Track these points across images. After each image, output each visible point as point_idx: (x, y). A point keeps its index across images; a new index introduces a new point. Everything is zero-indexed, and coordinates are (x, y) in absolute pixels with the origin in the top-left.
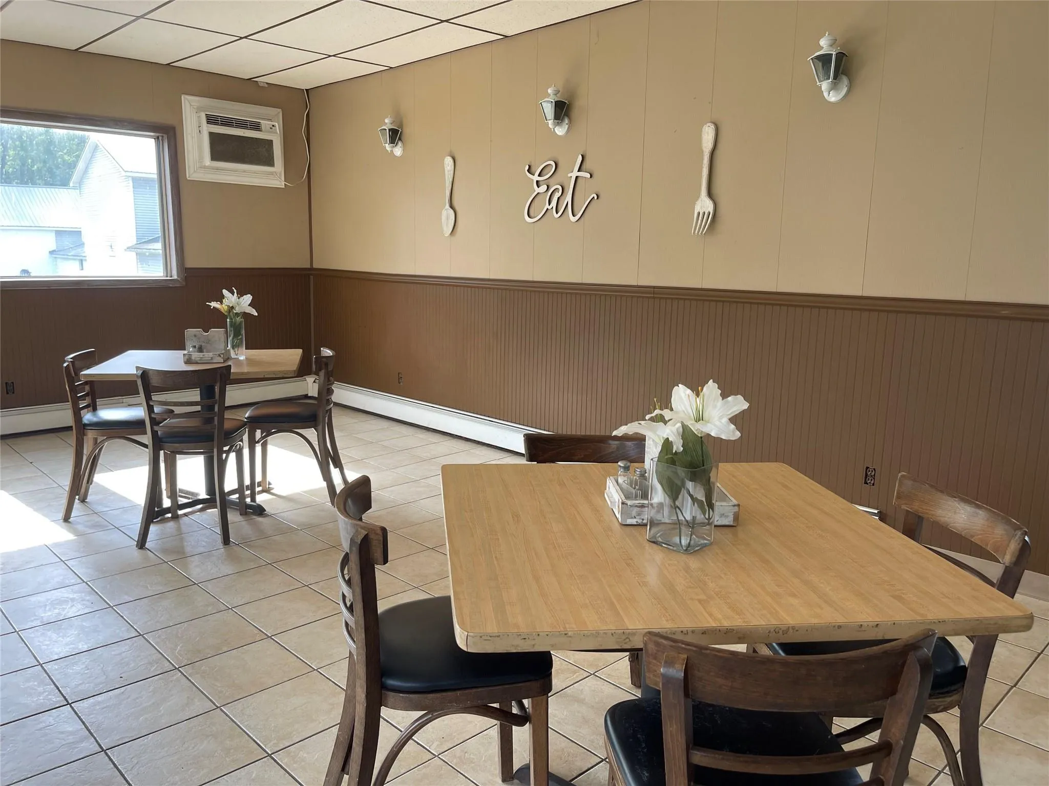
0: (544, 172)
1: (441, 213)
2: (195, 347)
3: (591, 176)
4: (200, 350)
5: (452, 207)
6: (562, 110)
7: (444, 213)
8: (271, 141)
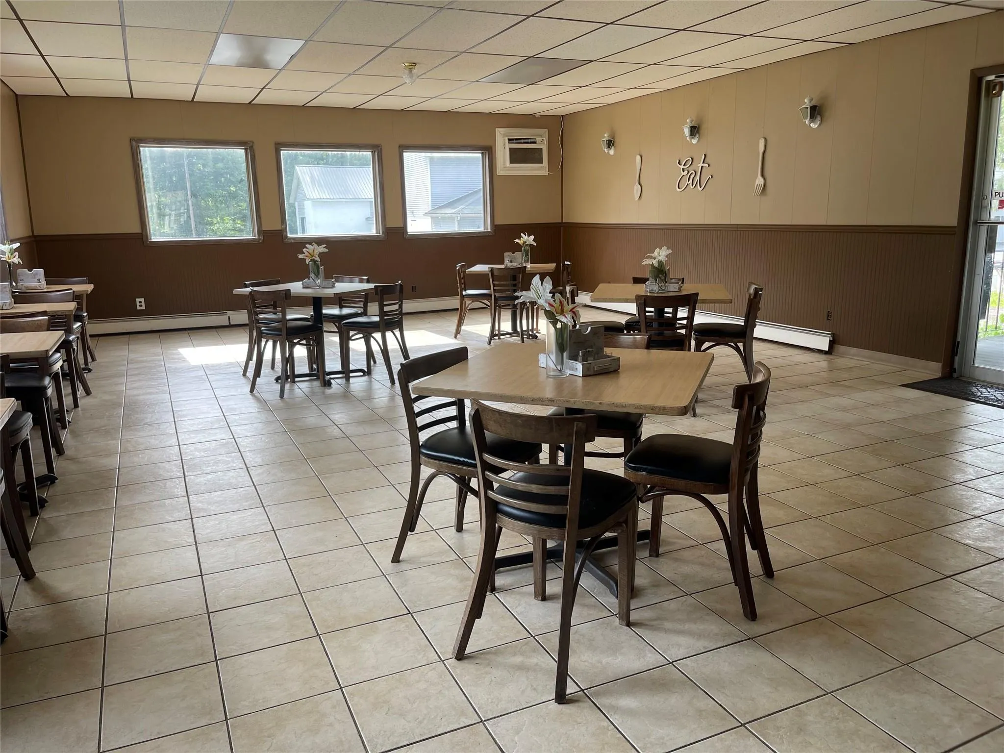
0: (687, 163)
1: (634, 187)
2: (509, 260)
3: (709, 166)
4: (511, 262)
5: (640, 184)
6: (695, 130)
7: (635, 187)
8: (540, 149)
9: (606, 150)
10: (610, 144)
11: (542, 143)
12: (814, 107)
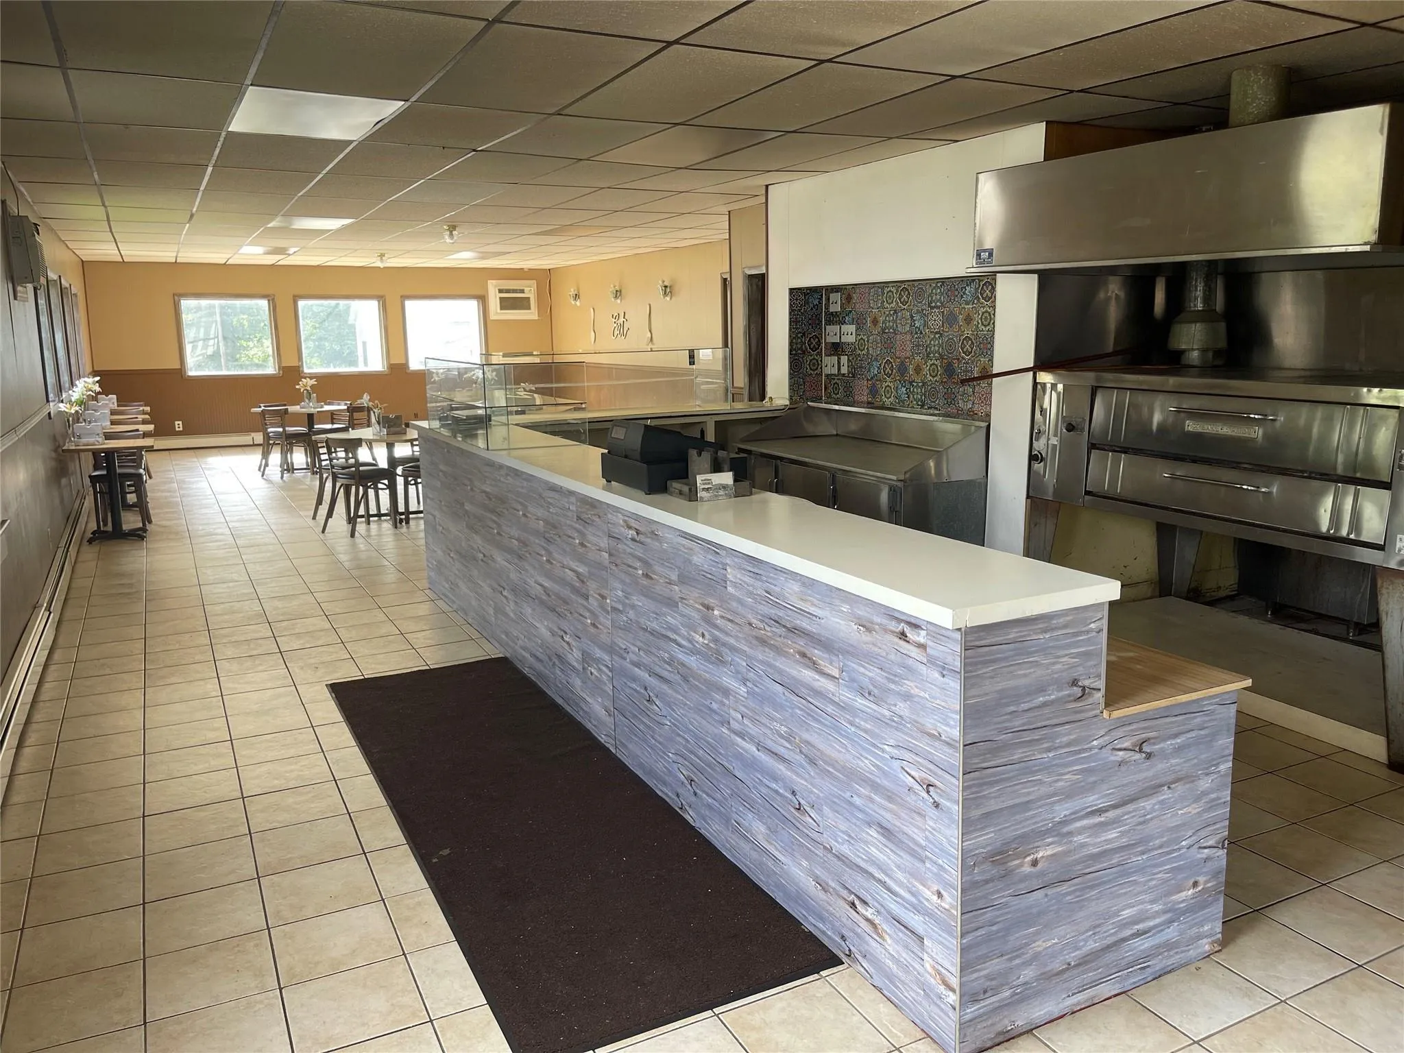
1: (591, 331)
5: (594, 330)
6: (618, 293)
8: (529, 298)
9: (573, 303)
10: (576, 297)
11: (530, 291)
12: (666, 287)
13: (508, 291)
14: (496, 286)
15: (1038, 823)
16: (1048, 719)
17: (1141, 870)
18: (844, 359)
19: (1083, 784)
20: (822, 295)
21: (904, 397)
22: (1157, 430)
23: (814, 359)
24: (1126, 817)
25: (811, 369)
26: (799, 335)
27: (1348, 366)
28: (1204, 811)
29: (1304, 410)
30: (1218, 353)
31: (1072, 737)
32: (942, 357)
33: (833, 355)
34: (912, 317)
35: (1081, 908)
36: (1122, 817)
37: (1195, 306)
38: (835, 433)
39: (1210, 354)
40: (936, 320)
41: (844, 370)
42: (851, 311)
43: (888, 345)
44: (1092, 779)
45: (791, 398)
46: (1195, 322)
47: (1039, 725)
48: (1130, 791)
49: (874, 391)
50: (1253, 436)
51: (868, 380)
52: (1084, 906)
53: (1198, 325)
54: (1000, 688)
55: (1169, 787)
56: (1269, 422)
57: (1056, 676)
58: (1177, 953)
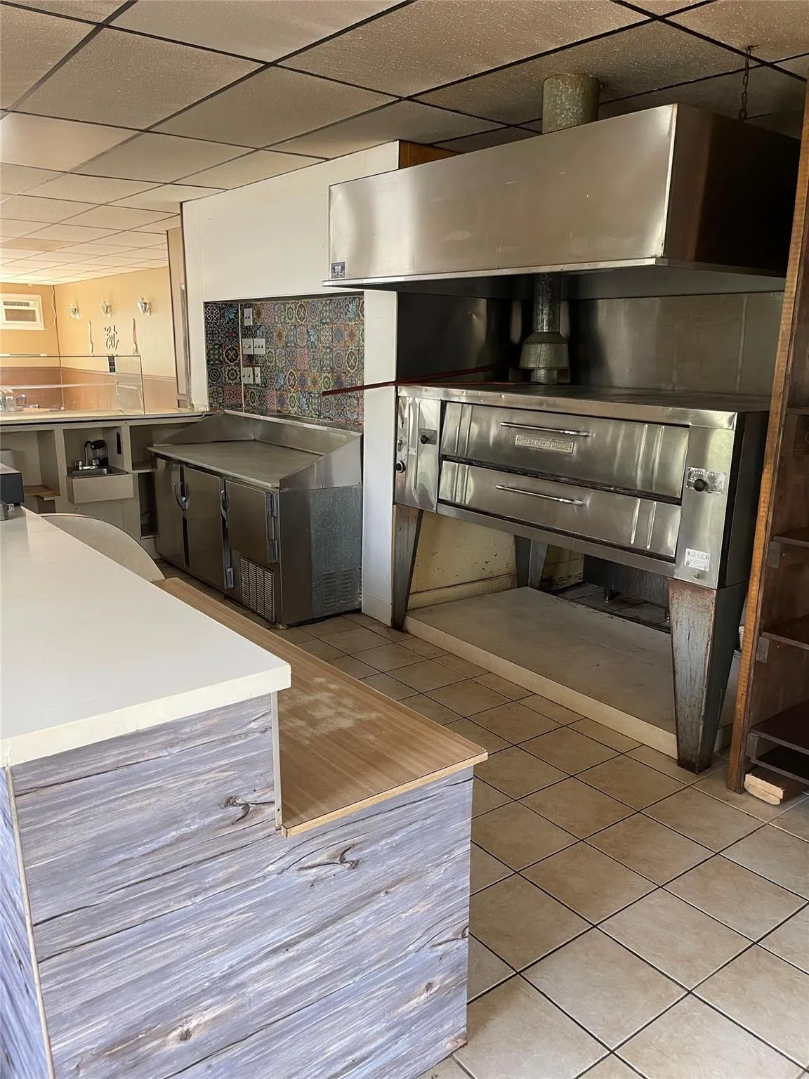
5: (91, 341)
8: (34, 311)
9: (73, 316)
10: (76, 311)
11: (35, 305)
12: (145, 304)
13: (13, 304)
14: (3, 298)
15: (187, 987)
16: (189, 856)
17: (352, 994)
18: (258, 370)
19: (257, 921)
20: (237, 311)
21: (305, 407)
22: (494, 444)
23: (233, 369)
24: (326, 942)
25: (229, 378)
26: (216, 347)
27: (663, 386)
28: (437, 905)
29: (611, 427)
30: (562, 372)
31: (231, 870)
32: (332, 370)
33: (248, 366)
34: (308, 332)
35: (266, 1064)
36: (321, 943)
37: (542, 328)
38: (253, 438)
39: (555, 373)
40: (326, 335)
41: (258, 380)
42: (261, 326)
43: (292, 358)
44: (269, 913)
45: (211, 405)
46: (541, 343)
47: (175, 866)
48: (334, 909)
49: (281, 401)
50: (569, 451)
51: (276, 390)
52: (270, 1061)
53: (543, 345)
54: (93, 835)
55: (386, 892)
56: (581, 438)
57: (195, 800)
58: (408, 1066)
